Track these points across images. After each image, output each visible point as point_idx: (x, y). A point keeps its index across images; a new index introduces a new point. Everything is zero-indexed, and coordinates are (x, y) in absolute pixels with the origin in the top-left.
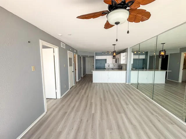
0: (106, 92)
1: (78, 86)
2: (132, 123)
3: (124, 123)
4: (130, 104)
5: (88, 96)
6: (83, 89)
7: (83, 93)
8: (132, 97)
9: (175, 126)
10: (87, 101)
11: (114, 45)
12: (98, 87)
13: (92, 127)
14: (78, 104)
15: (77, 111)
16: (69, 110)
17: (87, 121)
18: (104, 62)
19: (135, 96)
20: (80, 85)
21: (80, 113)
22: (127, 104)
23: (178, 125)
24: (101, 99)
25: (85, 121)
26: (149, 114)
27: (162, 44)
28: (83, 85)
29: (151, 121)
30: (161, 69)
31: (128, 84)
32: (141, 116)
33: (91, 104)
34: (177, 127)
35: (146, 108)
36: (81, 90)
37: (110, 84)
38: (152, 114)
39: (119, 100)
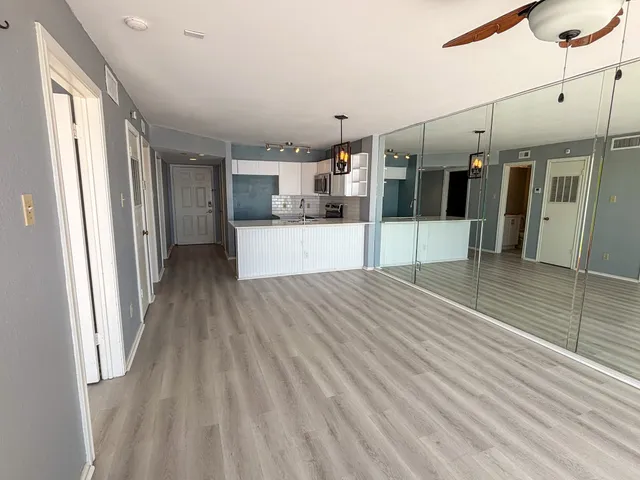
0: (321, 310)
1: (175, 300)
2: (472, 394)
3: (450, 399)
4: (425, 337)
5: (259, 338)
6: (213, 313)
7: (227, 331)
8: (416, 312)
9: (560, 367)
10: (275, 358)
11: (341, 118)
12: (274, 295)
13: (368, 448)
14: (236, 376)
15: (260, 407)
16: (219, 417)
17: (332, 432)
18: (269, 188)
19: (423, 308)
20: (186, 296)
21: (278, 413)
22: (419, 340)
23: (563, 364)
24: (318, 336)
25: (323, 436)
26: (494, 354)
27: (476, 132)
28: (202, 295)
29: (507, 371)
30: (448, 215)
31: (373, 272)
32: (475, 364)
33: (296, 364)
34: (564, 369)
35: (474, 338)
36: (209, 320)
37: (312, 275)
38: (499, 352)
39: (383, 329)
